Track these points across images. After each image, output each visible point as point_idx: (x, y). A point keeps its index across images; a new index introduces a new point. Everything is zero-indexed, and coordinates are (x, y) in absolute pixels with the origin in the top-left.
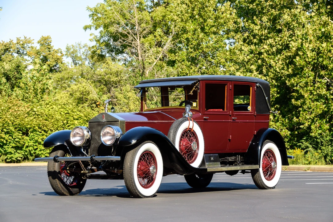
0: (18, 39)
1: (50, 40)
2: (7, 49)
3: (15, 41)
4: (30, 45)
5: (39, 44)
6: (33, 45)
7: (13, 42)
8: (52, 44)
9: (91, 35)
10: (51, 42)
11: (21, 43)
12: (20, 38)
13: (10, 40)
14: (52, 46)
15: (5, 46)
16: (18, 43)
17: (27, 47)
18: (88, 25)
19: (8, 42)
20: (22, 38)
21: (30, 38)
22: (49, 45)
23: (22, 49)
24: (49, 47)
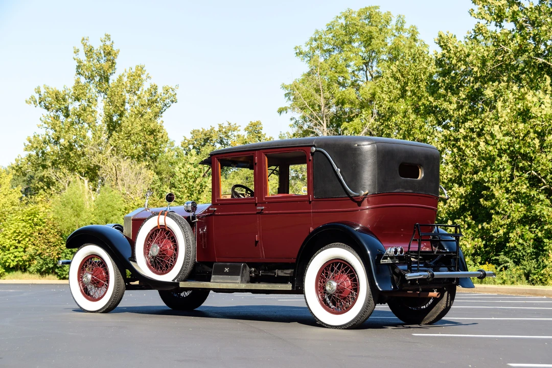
0: (220, 126)
1: (260, 126)
2: (208, 139)
3: (217, 129)
4: (235, 133)
5: (247, 132)
6: (240, 133)
7: (214, 129)
8: (263, 132)
9: (291, 119)
10: (261, 129)
11: (224, 130)
12: (223, 124)
13: (211, 128)
14: (263, 133)
15: (205, 135)
16: (220, 131)
17: (232, 136)
18: (284, 107)
19: (209, 129)
20: (226, 125)
21: (235, 124)
22: (259, 133)
23: (226, 138)
24: (259, 135)
